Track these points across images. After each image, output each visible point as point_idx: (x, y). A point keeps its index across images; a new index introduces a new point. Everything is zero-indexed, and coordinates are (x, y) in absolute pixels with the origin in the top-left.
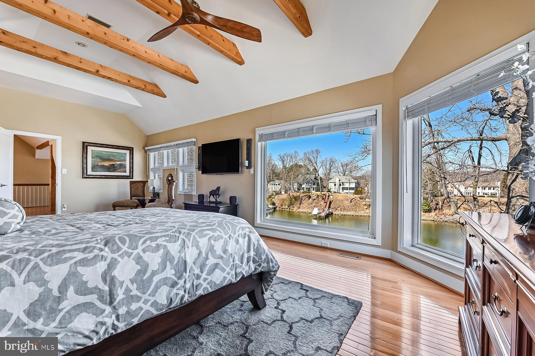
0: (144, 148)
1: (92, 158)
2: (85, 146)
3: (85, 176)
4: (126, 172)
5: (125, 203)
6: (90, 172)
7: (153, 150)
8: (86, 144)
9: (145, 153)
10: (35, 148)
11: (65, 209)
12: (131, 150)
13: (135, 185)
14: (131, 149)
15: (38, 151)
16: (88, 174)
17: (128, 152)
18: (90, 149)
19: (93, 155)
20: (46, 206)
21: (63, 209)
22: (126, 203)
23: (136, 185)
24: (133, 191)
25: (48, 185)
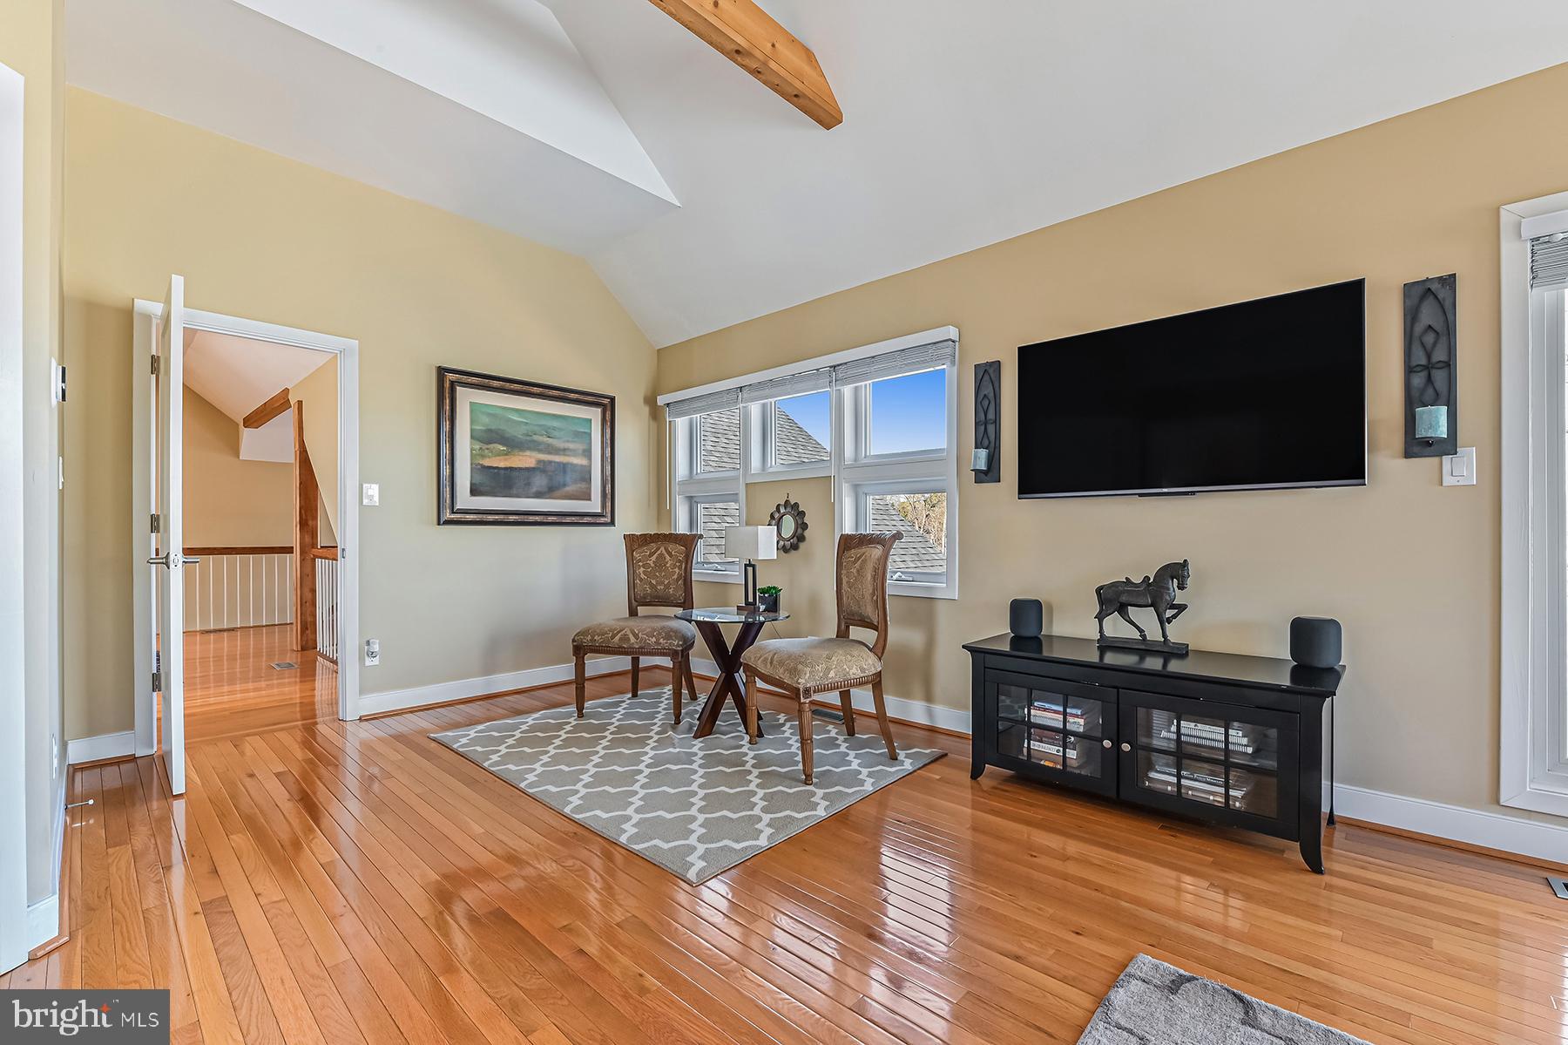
0: (651, 401)
1: (472, 437)
2: (447, 385)
3: (449, 515)
4: (590, 499)
5: (631, 636)
6: (465, 500)
7: (686, 407)
8: (451, 376)
9: (651, 422)
10: (238, 425)
11: (376, 661)
12: (607, 406)
13: (646, 551)
14: (606, 401)
15: (247, 434)
16: (458, 506)
17: (594, 414)
18: (466, 398)
19: (474, 427)
20: (275, 625)
21: (368, 662)
22: (636, 636)
23: (651, 555)
24: (641, 580)
25: (289, 550)
